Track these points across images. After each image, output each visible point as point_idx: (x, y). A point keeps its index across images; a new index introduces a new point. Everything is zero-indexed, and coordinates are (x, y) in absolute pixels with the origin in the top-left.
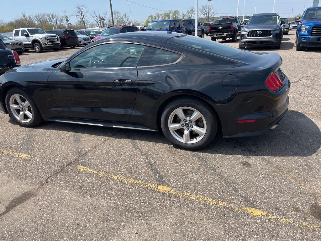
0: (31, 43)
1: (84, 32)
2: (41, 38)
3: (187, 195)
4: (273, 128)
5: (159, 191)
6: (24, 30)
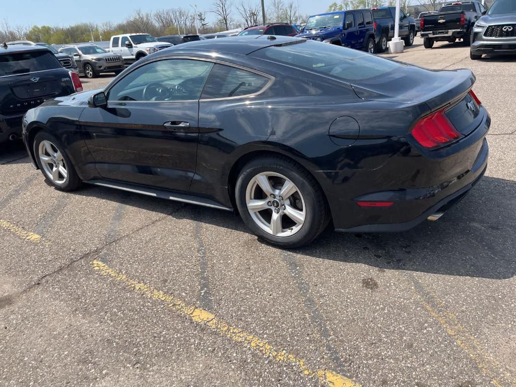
0: (134, 57)
2: (148, 49)
3: (233, 333)
4: (434, 218)
5: (191, 320)
6: (126, 38)
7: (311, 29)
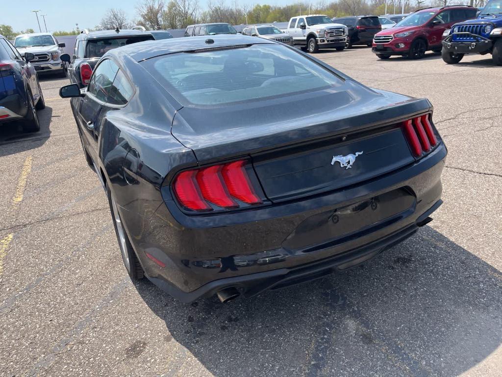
4: (222, 298)
6: (303, 19)
7: (488, 15)
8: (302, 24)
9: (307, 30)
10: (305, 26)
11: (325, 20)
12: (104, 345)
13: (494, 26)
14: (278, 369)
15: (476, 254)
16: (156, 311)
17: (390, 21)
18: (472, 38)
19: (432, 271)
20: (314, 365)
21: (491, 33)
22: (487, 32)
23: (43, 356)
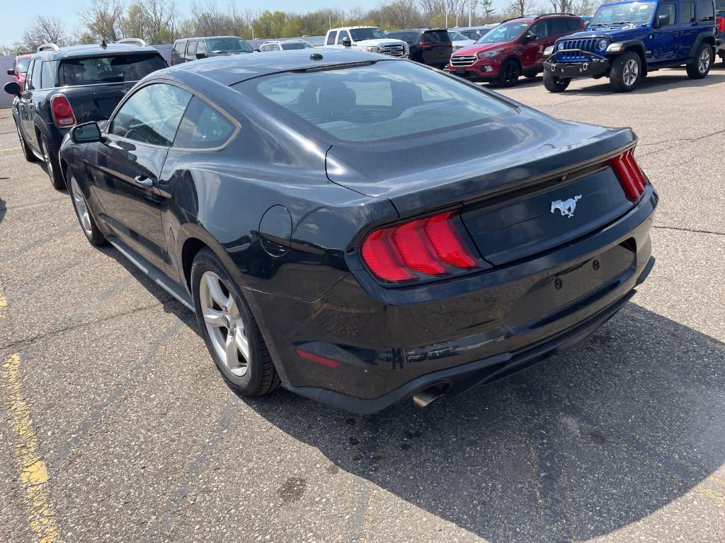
1: (478, 32)
2: (370, 48)
3: (41, 515)
4: (422, 402)
5: (18, 476)
6: (346, 32)
7: (600, 25)
8: (345, 39)
9: (352, 47)
10: (350, 42)
11: (375, 34)
12: (243, 490)
13: (610, 41)
14: (501, 488)
15: (685, 323)
16: (299, 436)
17: (462, 35)
18: (583, 57)
19: (641, 349)
20: (545, 476)
21: (608, 50)
22: (602, 49)
23: (154, 517)
